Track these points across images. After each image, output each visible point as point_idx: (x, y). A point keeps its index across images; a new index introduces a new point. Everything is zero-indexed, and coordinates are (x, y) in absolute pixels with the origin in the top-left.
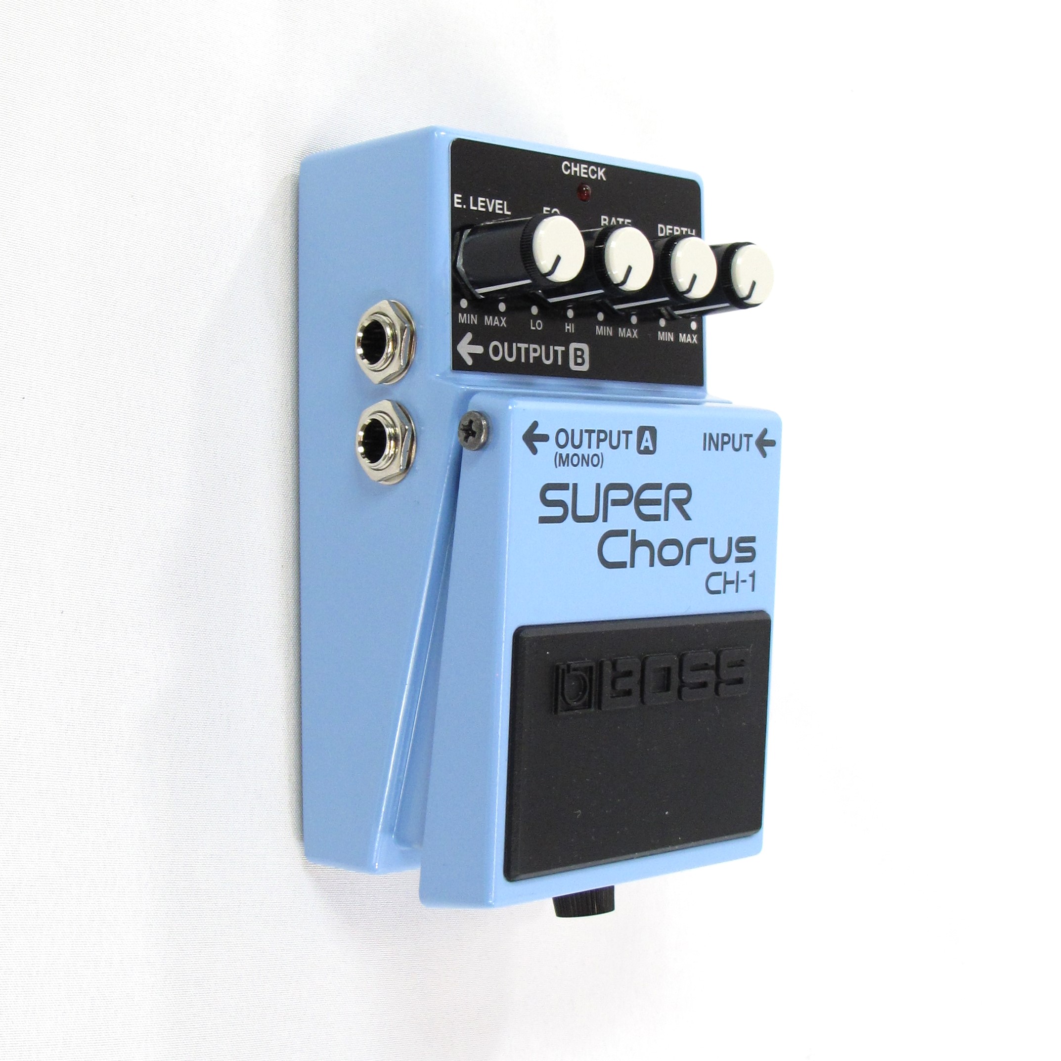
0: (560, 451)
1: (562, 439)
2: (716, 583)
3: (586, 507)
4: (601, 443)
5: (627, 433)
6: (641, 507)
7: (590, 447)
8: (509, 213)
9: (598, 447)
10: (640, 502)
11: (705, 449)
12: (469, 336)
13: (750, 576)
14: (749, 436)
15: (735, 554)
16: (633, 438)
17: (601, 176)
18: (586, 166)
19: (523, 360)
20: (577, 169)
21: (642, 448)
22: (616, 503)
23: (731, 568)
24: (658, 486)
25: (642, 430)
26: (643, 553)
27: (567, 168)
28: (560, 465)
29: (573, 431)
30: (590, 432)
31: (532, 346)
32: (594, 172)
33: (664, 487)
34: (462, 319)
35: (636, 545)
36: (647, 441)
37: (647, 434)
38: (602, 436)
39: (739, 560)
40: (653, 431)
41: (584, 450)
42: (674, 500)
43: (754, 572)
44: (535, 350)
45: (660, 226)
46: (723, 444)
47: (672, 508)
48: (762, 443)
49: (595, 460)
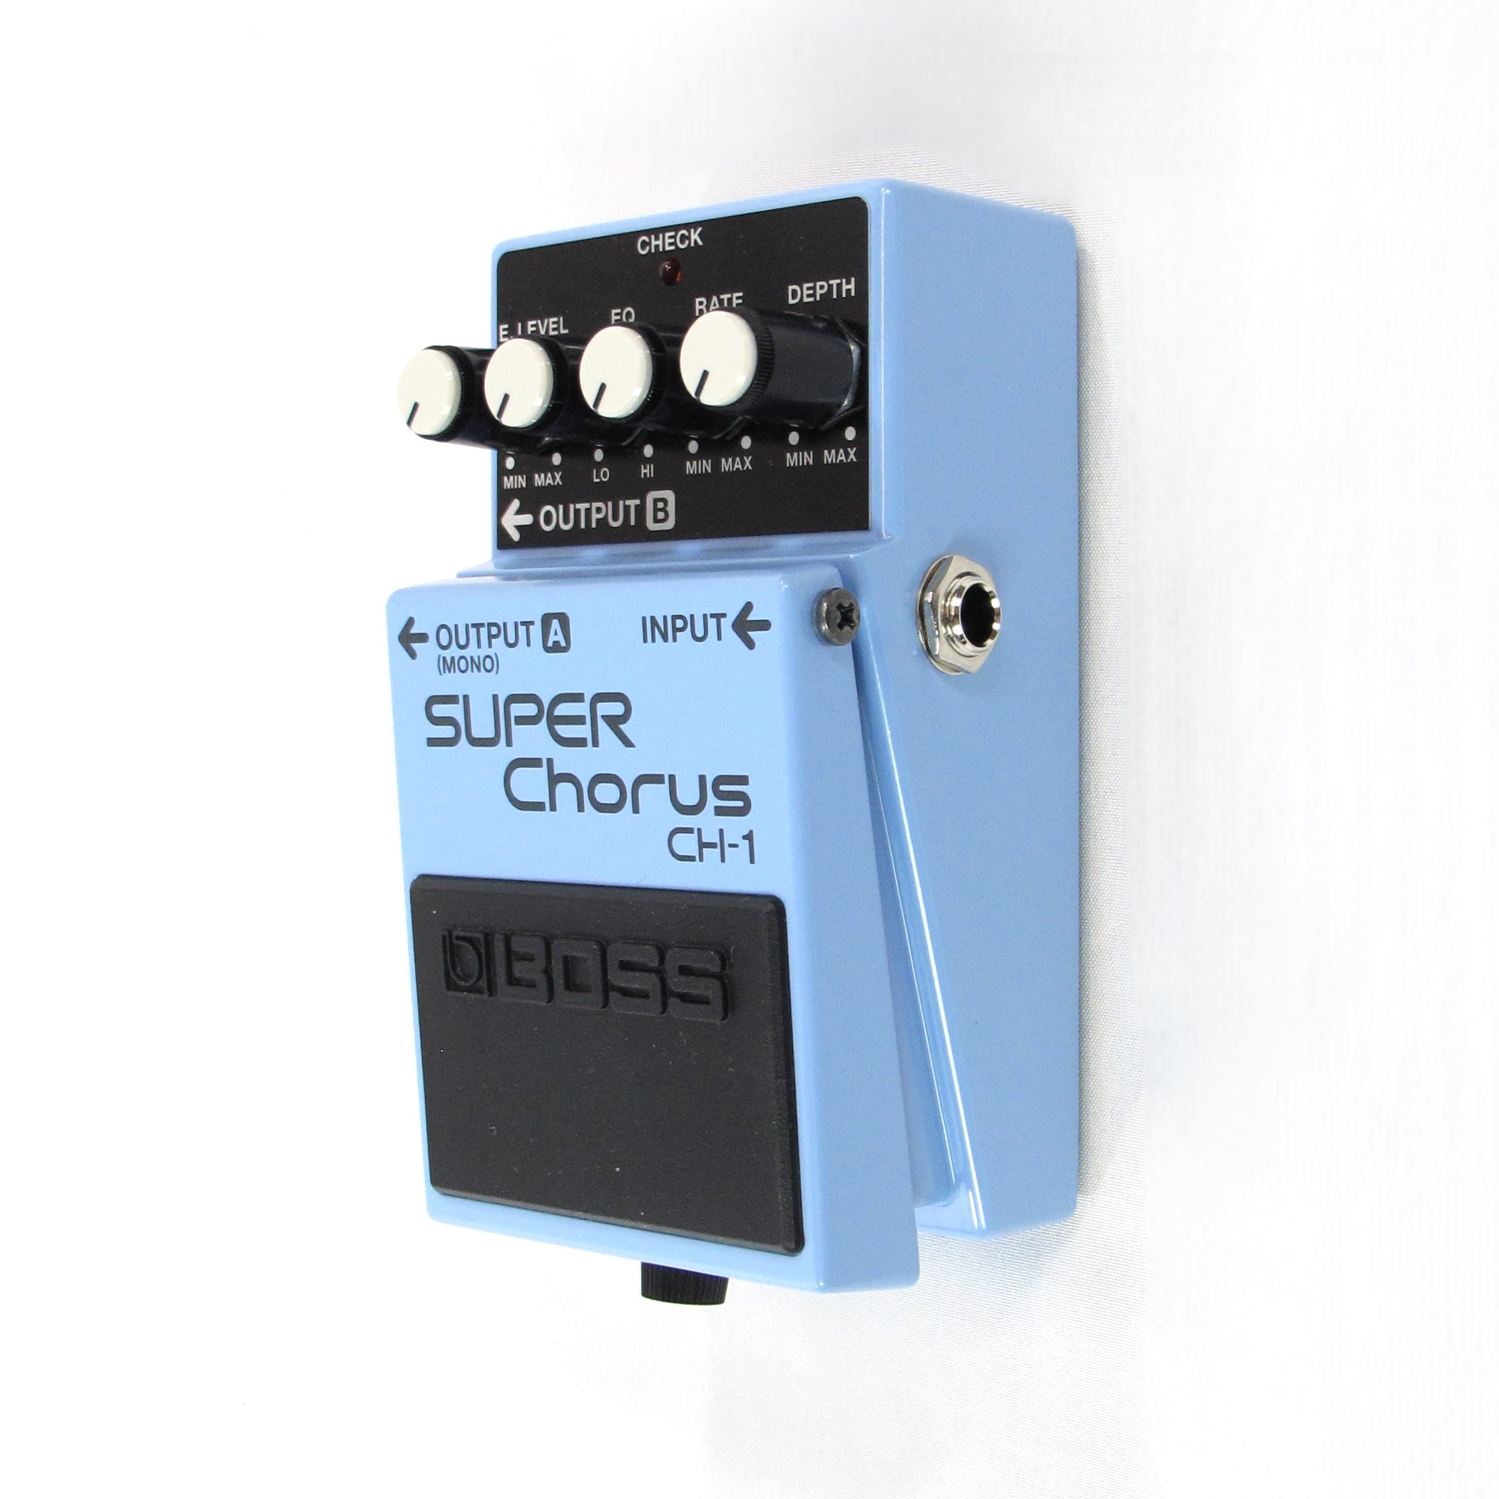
0: (442, 653)
1: (444, 639)
2: (686, 844)
3: (483, 726)
4: (493, 640)
5: (527, 624)
6: (557, 727)
7: (479, 646)
8: (566, 331)
9: (490, 646)
10: (554, 721)
11: (645, 641)
12: (516, 504)
13: (744, 837)
14: (718, 617)
15: (712, 801)
16: (536, 630)
17: (695, 241)
18: (672, 234)
19: (583, 526)
20: (660, 242)
21: (550, 644)
22: (521, 720)
23: (708, 822)
24: (577, 698)
25: (547, 619)
26: (565, 791)
27: (644, 244)
29: (456, 626)
30: (478, 626)
31: (595, 505)
32: (683, 238)
33: (588, 698)
34: (509, 483)
35: (555, 780)
36: (556, 634)
37: (555, 624)
38: (494, 631)
39: (720, 811)
40: (563, 619)
41: (472, 651)
42: (602, 716)
43: (751, 832)
44: (599, 510)
45: (791, 288)
46: (675, 630)
47: (604, 729)
48: (746, 626)
49: (488, 663)
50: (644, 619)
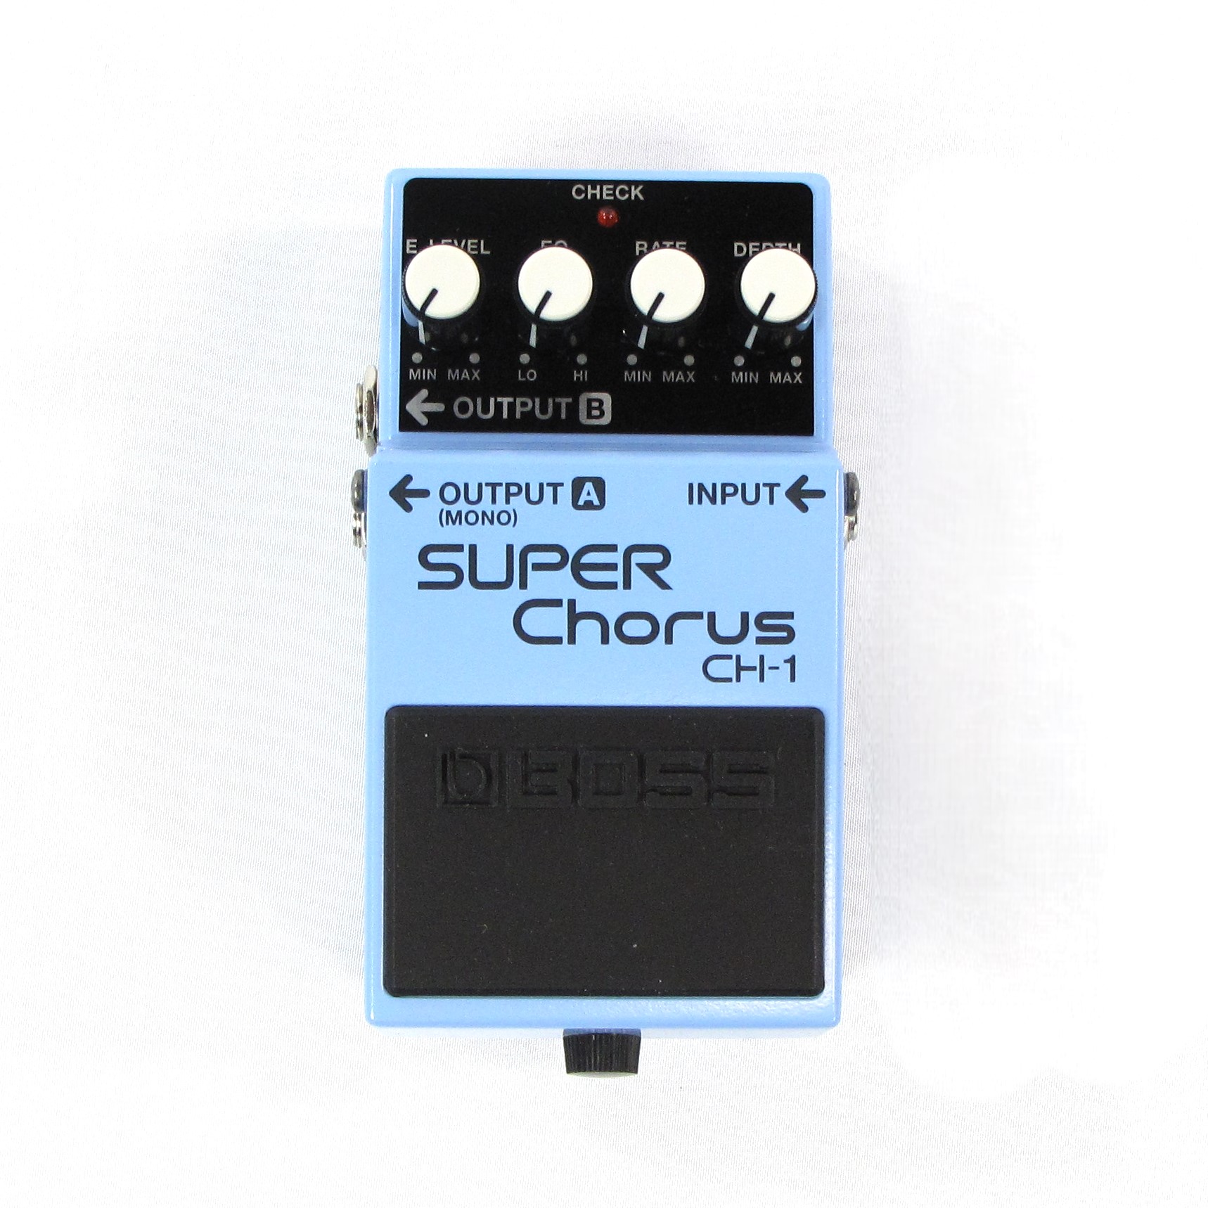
0: (446, 507)
1: (450, 493)
2: (728, 668)
3: (492, 572)
4: (512, 498)
5: (555, 486)
6: (582, 573)
7: (494, 501)
8: (488, 252)
9: (508, 501)
10: (577, 569)
11: (691, 501)
12: (424, 393)
13: (786, 661)
14: (771, 487)
15: (754, 632)
16: (565, 493)
17: (636, 196)
18: (611, 187)
19: (505, 416)
20: (597, 192)
21: (581, 502)
22: (538, 567)
23: (749, 650)
24: (613, 548)
26: (588, 629)
27: (579, 192)
28: (447, 523)
29: (466, 486)
30: (494, 486)
31: (519, 401)
32: (622, 192)
33: (621, 550)
34: (415, 374)
35: (574, 617)
36: (589, 494)
37: (589, 486)
38: (514, 489)
39: (760, 641)
40: (599, 484)
41: (486, 505)
42: (639, 565)
43: (793, 657)
44: (524, 404)
45: (736, 245)
46: (724, 495)
47: (637, 574)
48: (799, 494)
49: (504, 518)
50: (691, 486)
